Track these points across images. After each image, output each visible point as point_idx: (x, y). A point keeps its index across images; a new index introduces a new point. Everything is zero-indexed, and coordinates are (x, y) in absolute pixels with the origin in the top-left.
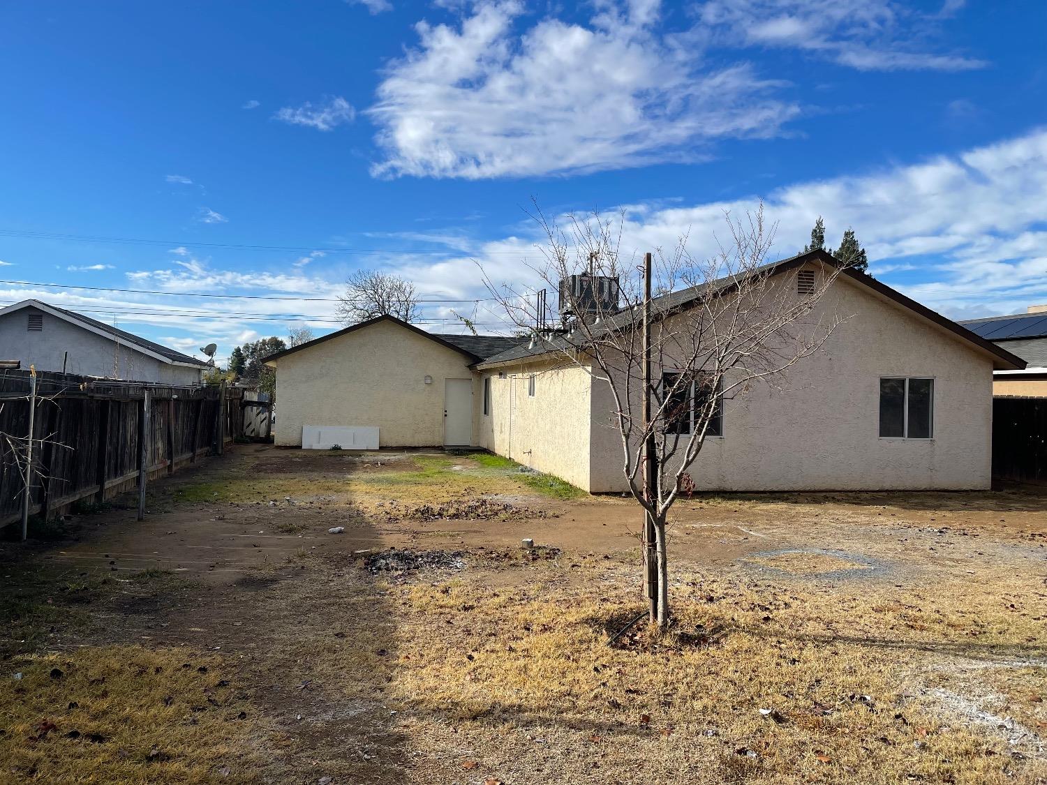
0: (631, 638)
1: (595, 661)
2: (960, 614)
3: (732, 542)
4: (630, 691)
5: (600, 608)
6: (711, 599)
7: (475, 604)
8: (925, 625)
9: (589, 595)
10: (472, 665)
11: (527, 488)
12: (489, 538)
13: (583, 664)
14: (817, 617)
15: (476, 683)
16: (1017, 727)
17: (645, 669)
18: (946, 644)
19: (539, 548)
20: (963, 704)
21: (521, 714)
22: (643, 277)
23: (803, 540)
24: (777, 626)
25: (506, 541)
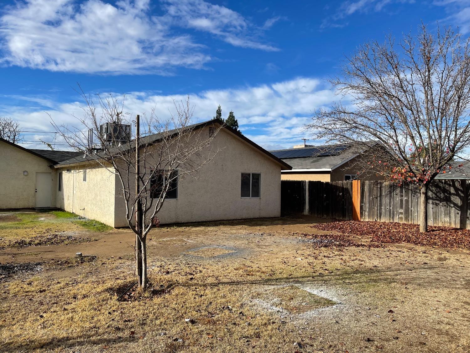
0: (129, 295)
1: (110, 309)
2: (266, 267)
3: (180, 246)
4: (126, 321)
5: (114, 283)
6: (168, 273)
7: (47, 289)
8: (254, 273)
9: (110, 277)
10: (43, 320)
11: (81, 227)
12: (58, 254)
13: (103, 311)
14: (213, 275)
15: (44, 329)
16: (284, 310)
17: (134, 309)
18: (260, 280)
19: (85, 257)
20: (265, 304)
21: (68, 342)
22: (136, 126)
23: (210, 242)
24: (196, 282)
25: (67, 255)
